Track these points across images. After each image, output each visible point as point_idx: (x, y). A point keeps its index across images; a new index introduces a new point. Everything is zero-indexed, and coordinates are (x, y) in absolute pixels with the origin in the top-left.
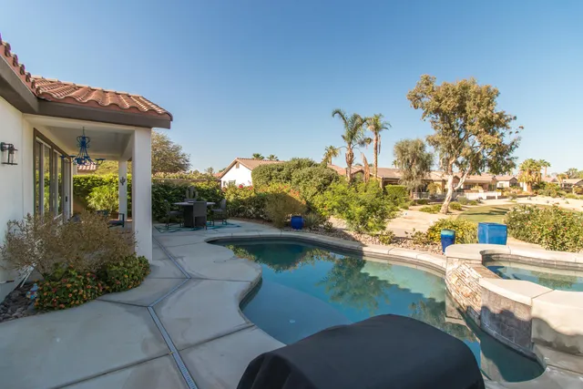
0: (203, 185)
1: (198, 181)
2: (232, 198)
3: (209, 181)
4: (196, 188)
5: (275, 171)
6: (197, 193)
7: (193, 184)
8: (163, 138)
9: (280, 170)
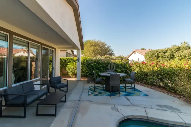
0: (118, 62)
1: (116, 59)
2: (137, 70)
3: (122, 60)
4: (114, 63)
5: (162, 53)
6: (115, 66)
7: (113, 61)
8: (104, 43)
9: (164, 53)
